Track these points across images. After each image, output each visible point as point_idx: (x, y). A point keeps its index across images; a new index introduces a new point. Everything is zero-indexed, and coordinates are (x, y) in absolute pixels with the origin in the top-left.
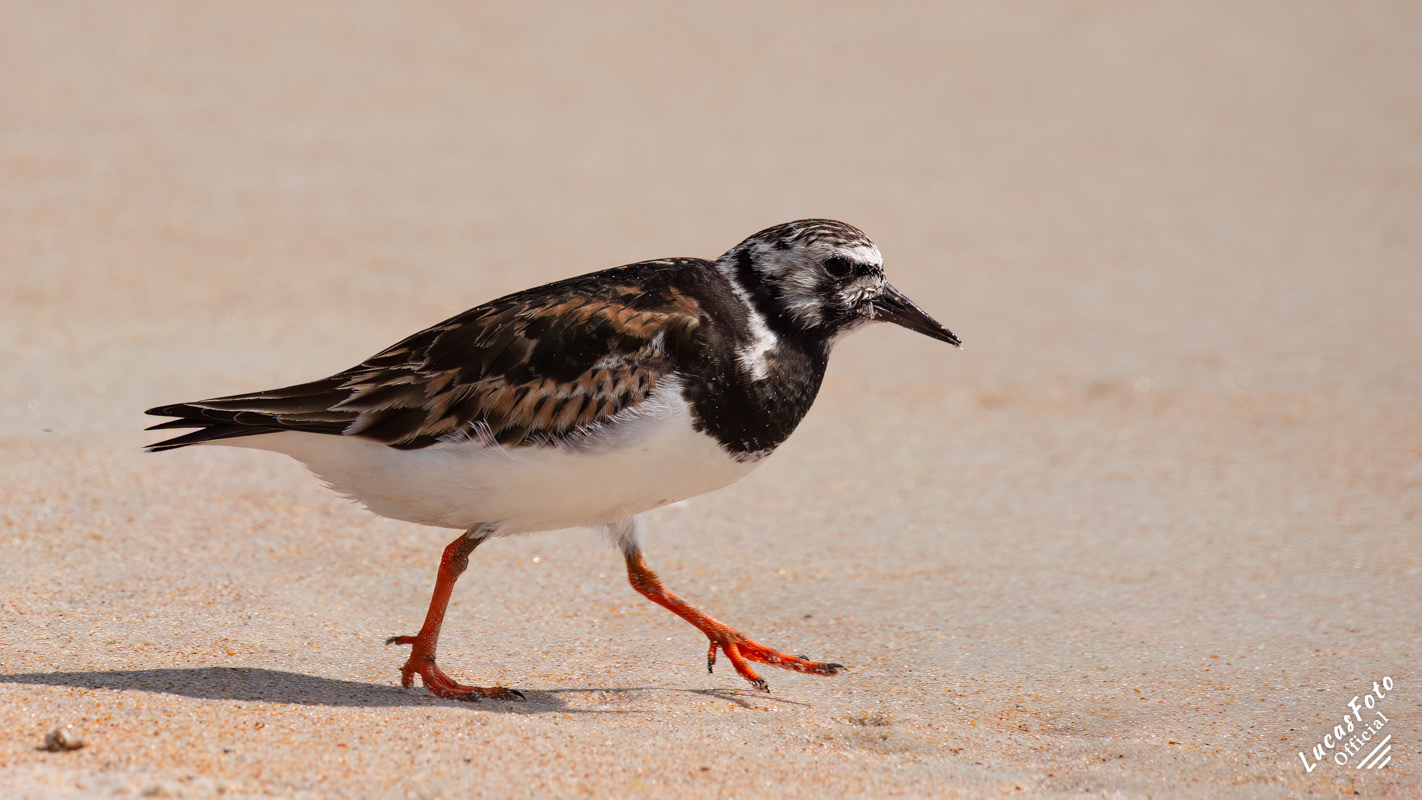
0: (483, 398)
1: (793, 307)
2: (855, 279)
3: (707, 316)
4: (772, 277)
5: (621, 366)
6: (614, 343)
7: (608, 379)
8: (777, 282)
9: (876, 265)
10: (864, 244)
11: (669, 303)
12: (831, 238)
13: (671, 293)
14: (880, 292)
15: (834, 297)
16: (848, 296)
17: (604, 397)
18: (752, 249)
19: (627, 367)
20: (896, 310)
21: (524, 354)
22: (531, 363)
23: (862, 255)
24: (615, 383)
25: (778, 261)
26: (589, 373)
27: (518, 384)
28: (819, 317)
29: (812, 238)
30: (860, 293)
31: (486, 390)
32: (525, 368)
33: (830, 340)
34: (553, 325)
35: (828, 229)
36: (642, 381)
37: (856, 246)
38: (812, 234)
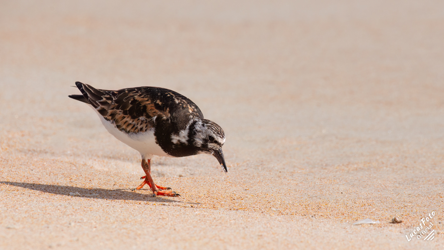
0: (117, 115)
1: (196, 139)
2: (214, 143)
4: (196, 130)
5: (144, 120)
6: (145, 114)
7: (140, 123)
8: (196, 132)
9: (220, 143)
10: (220, 137)
12: (214, 131)
13: (167, 109)
14: (218, 149)
15: (206, 144)
16: (210, 145)
17: (137, 127)
18: (198, 122)
20: (219, 156)
23: (218, 139)
24: (141, 124)
25: (200, 128)
26: (137, 119)
27: (124, 115)
28: (200, 145)
29: (210, 128)
30: (213, 147)
31: (118, 113)
32: (127, 111)
33: (200, 151)
34: (137, 103)
35: (215, 128)
36: (146, 127)
37: (218, 136)
38: (211, 127)
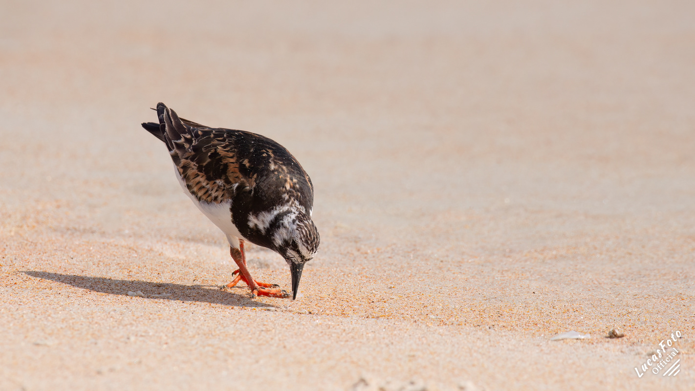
0: (190, 169)
2: (295, 252)
3: (253, 192)
5: (221, 186)
6: (223, 177)
8: (281, 226)
11: (249, 178)
13: (253, 175)
15: (286, 247)
16: (289, 252)
17: (211, 193)
19: (223, 188)
21: (204, 162)
22: (205, 167)
26: (212, 182)
31: (192, 167)
34: (217, 158)
36: (223, 196)
37: (304, 245)
